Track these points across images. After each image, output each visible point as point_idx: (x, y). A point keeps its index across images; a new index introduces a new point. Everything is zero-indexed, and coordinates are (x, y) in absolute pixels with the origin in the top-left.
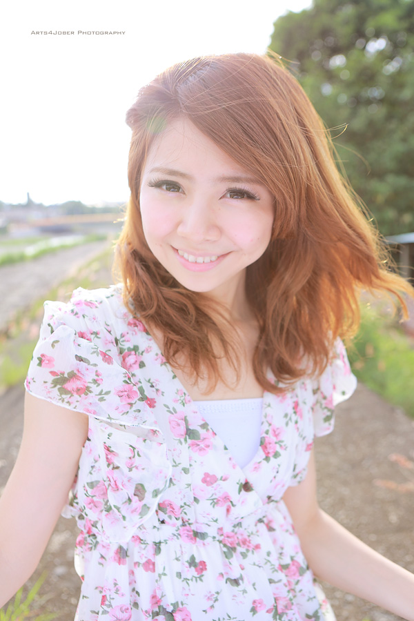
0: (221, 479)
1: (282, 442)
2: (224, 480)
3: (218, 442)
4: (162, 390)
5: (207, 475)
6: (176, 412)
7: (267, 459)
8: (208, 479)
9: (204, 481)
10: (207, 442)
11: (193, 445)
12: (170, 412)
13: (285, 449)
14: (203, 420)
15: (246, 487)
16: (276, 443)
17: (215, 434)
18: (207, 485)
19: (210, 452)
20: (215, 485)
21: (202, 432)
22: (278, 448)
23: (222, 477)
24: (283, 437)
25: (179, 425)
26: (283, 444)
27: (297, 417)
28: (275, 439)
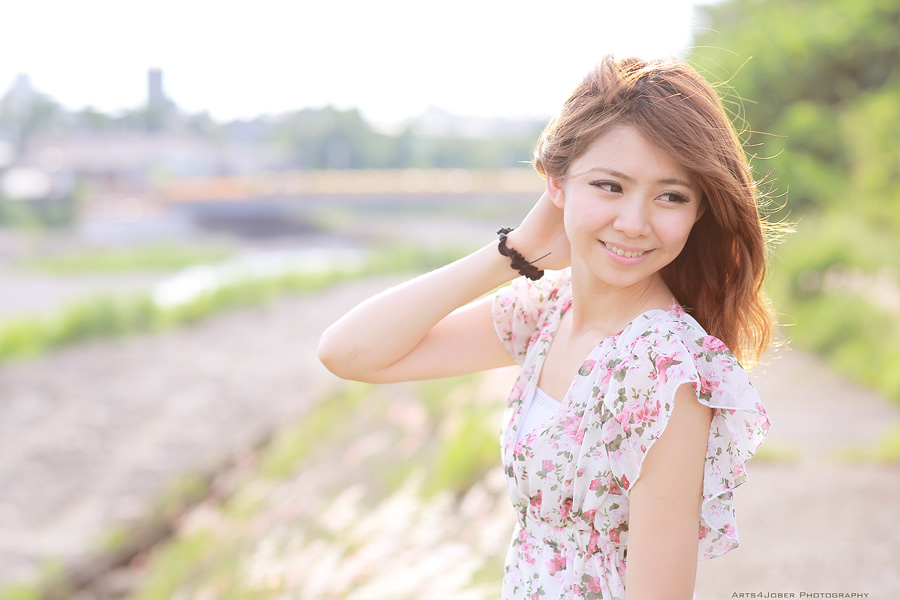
16: (523, 446)
22: (524, 452)
26: (530, 452)
27: (561, 433)
28: (524, 443)
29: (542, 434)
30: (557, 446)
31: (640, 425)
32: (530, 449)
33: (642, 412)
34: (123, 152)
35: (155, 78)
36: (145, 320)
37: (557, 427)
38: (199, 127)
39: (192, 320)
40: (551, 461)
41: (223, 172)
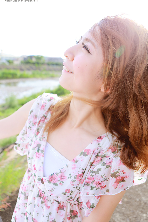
10: (39, 156)
11: (37, 153)
13: (62, 185)
14: (44, 149)
15: (42, 181)
17: (43, 156)
19: (37, 160)
21: (40, 152)
22: (58, 183)
26: (62, 183)
27: (75, 180)
28: (59, 179)
29: (68, 178)
30: (73, 185)
31: (94, 186)
32: (63, 182)
33: (99, 182)
37: (74, 177)
40: (69, 190)
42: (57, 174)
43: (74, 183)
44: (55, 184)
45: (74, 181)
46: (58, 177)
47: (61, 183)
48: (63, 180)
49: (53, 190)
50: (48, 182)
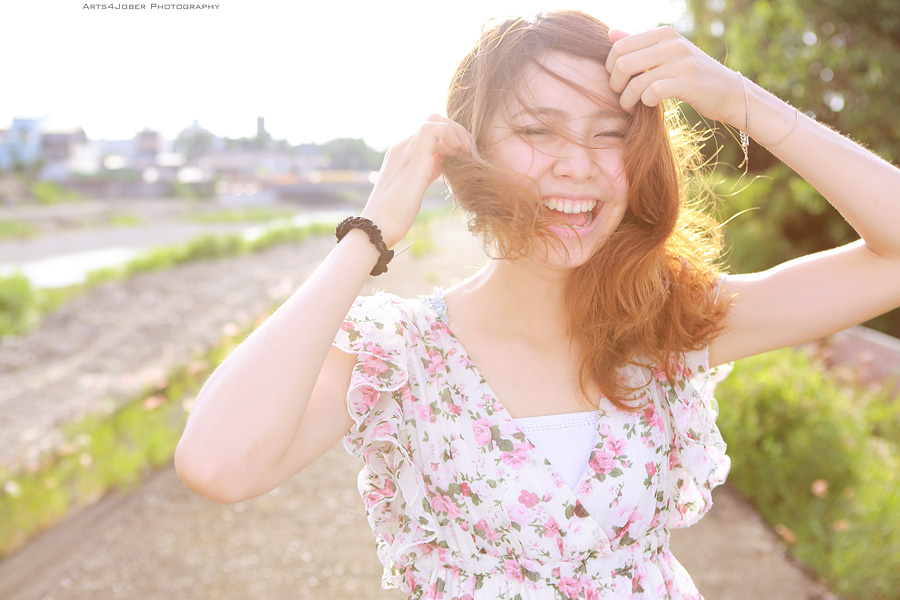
0: (543, 500)
1: (625, 457)
2: (547, 501)
3: (538, 455)
4: (466, 395)
5: (525, 493)
6: (479, 417)
7: (600, 477)
8: (527, 498)
9: (522, 500)
10: (521, 453)
11: (505, 457)
12: (473, 418)
13: (630, 466)
14: (518, 429)
15: (579, 511)
16: (614, 458)
17: (534, 446)
18: (527, 506)
19: (526, 467)
20: (536, 507)
21: (516, 442)
22: (618, 464)
23: (544, 497)
24: (625, 451)
25: (482, 431)
26: (626, 461)
27: (649, 427)
28: (613, 454)
29: (629, 436)
34: (241, 160)
35: (261, 121)
36: (233, 249)
37: (641, 423)
38: (283, 148)
39: (260, 249)
40: (653, 464)
41: (295, 170)
42: (599, 446)
43: (650, 438)
44: (615, 473)
45: (647, 434)
46: (607, 451)
47: (623, 463)
48: (621, 453)
49: (620, 494)
50: (597, 480)
